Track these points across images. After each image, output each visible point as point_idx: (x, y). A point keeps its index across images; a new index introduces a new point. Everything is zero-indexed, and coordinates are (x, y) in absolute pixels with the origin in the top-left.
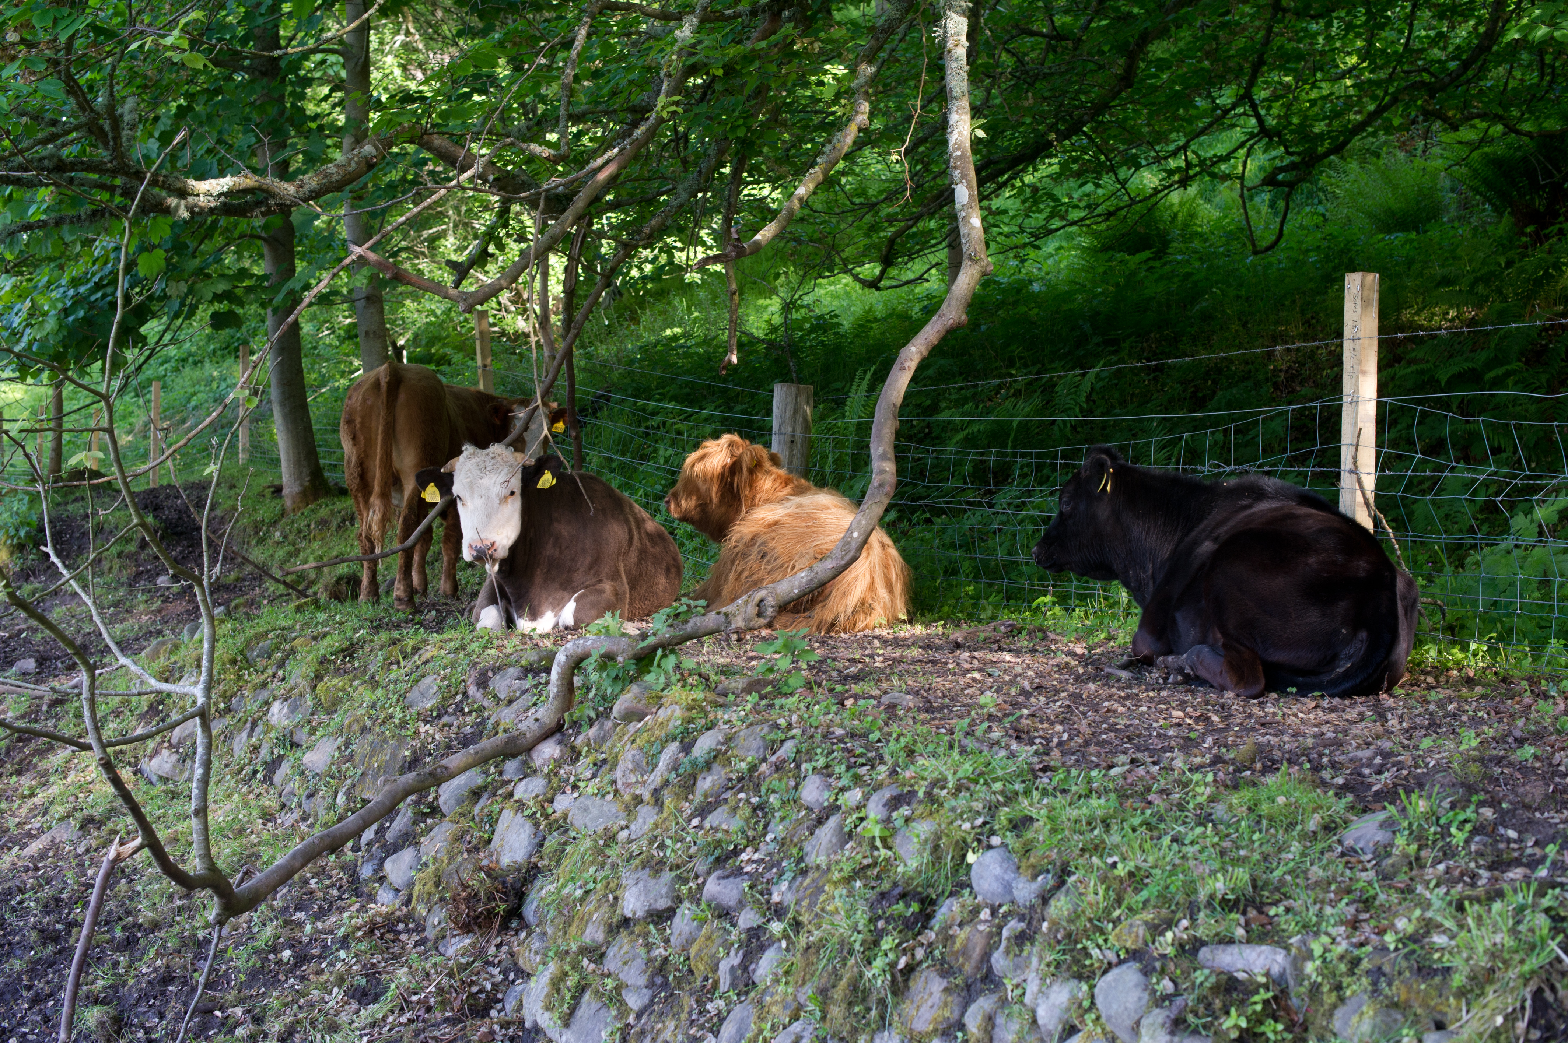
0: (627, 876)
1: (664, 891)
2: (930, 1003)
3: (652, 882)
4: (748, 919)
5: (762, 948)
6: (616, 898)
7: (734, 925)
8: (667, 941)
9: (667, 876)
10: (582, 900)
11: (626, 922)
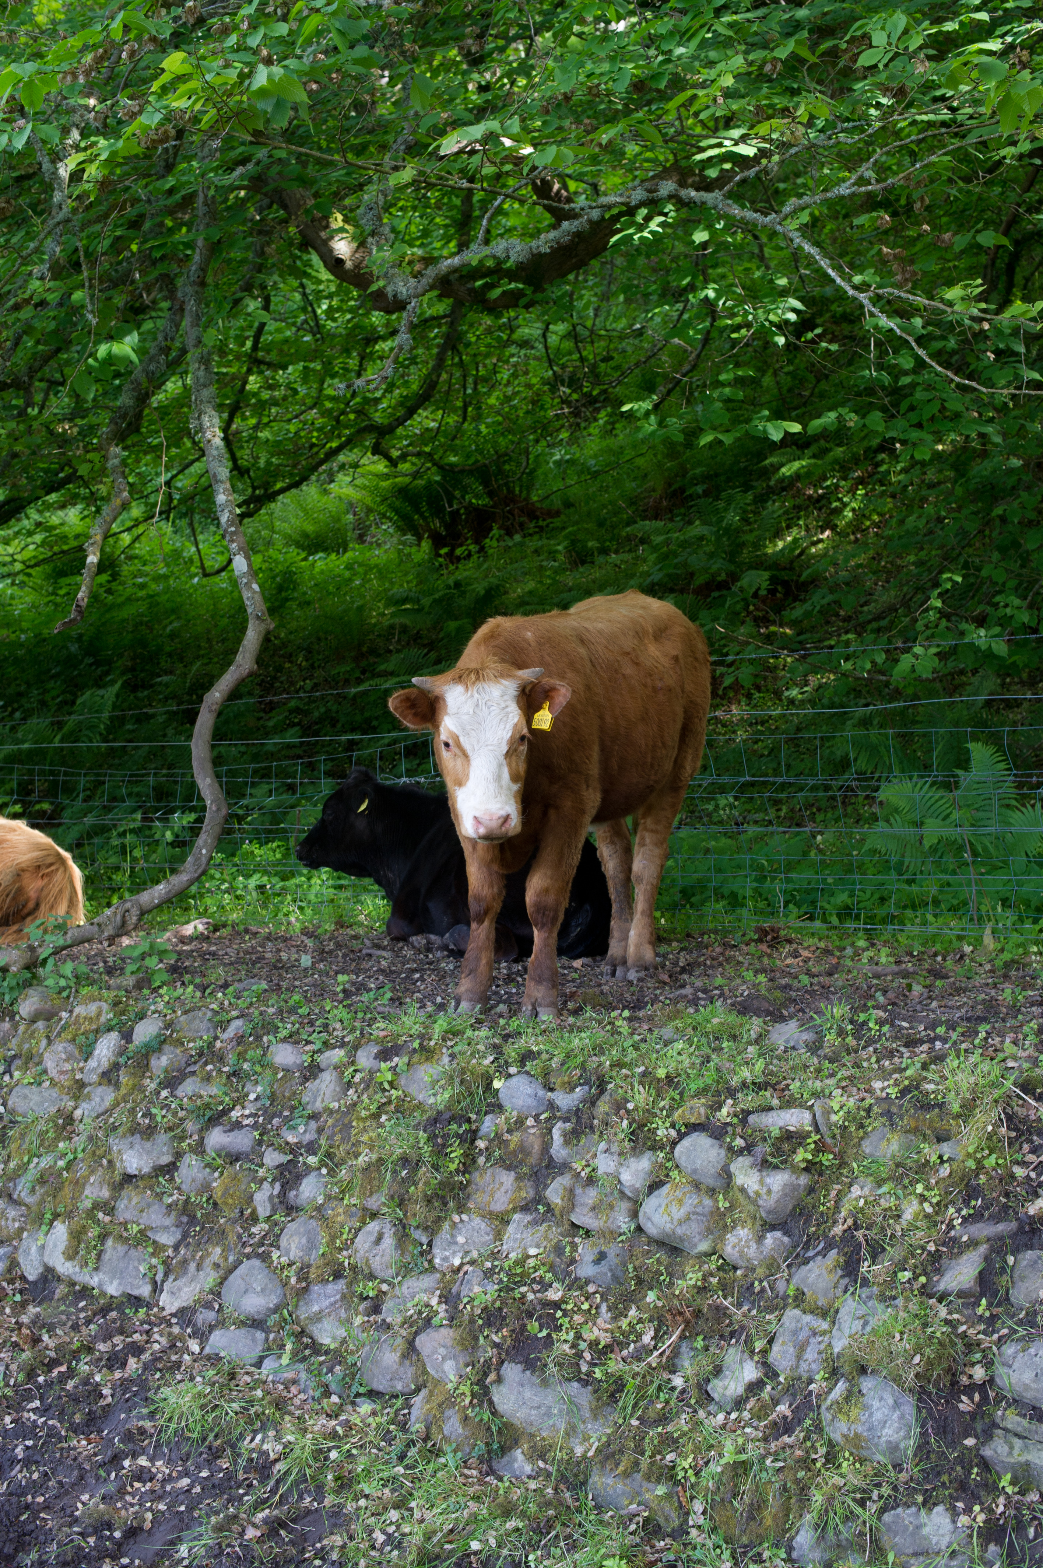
0: (115, 1144)
1: (165, 1149)
2: (503, 1190)
3: (148, 1145)
4: (273, 1158)
5: (299, 1178)
6: (110, 1162)
7: (262, 1165)
8: (179, 1189)
9: (163, 1138)
10: (68, 1168)
11: (128, 1178)
